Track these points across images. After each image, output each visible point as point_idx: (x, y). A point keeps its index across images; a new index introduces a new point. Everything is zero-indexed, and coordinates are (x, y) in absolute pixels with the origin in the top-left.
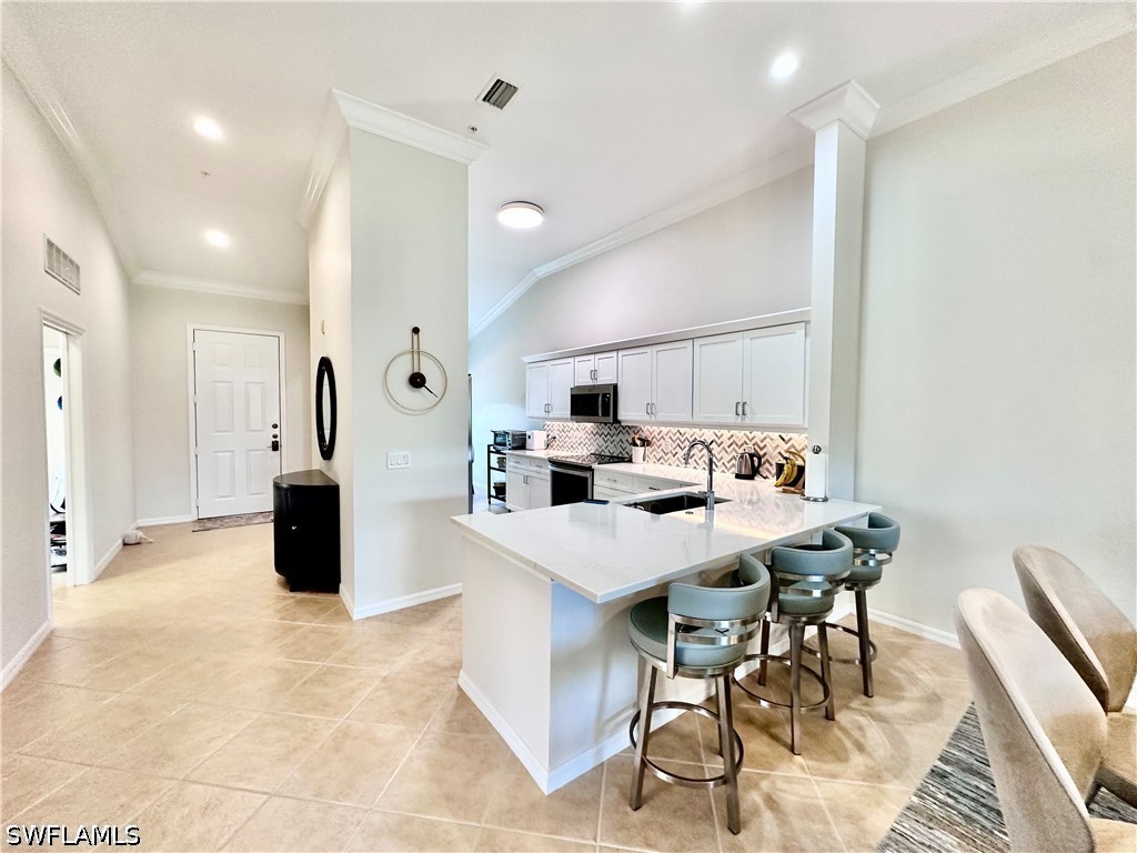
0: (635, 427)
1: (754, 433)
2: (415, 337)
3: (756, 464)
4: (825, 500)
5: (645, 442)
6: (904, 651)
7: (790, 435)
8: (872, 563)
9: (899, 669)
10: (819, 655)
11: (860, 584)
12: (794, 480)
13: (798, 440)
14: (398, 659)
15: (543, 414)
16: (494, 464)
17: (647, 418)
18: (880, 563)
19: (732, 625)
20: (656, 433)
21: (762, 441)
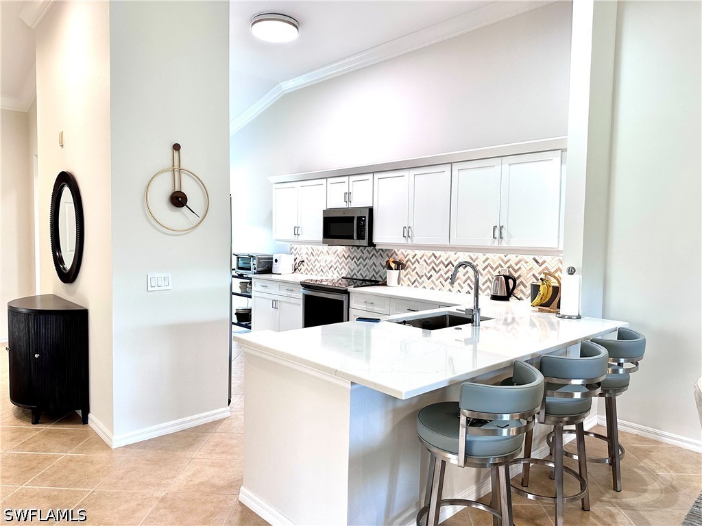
0: (388, 250)
1: (509, 256)
2: (176, 154)
3: (511, 287)
4: (579, 317)
5: (400, 265)
6: (646, 453)
7: (544, 258)
8: (621, 371)
9: (643, 469)
10: (576, 457)
11: (610, 390)
12: (550, 300)
13: (551, 263)
14: (170, 481)
15: (292, 237)
16: (237, 289)
17: (403, 241)
18: (628, 371)
19: (512, 417)
20: (410, 257)
21: (517, 264)
